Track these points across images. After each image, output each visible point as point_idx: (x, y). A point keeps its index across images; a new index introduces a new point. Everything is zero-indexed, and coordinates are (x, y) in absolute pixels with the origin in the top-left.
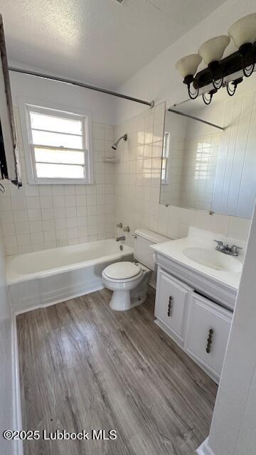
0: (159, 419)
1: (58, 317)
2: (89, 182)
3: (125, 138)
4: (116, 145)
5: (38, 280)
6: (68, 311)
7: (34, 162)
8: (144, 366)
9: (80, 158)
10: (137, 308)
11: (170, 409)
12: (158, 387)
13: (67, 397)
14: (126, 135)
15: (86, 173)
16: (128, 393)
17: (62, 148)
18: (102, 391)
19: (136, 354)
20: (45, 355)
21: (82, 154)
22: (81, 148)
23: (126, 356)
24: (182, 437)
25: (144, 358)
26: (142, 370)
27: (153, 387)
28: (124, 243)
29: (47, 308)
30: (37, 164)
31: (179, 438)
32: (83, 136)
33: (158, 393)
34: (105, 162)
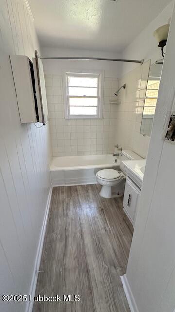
0: (106, 255)
1: (71, 192)
2: (99, 118)
3: (125, 87)
4: (117, 92)
5: (64, 171)
6: (77, 191)
7: (69, 106)
8: (108, 229)
9: (95, 102)
10: (115, 199)
11: (114, 254)
12: (111, 241)
13: (65, 229)
14: (125, 85)
15: (98, 111)
16: (94, 238)
17: (84, 96)
18: (81, 232)
19: (105, 222)
20: (61, 208)
21: (96, 99)
22: (96, 95)
23: (100, 221)
24: (115, 267)
25: (109, 225)
26: (106, 230)
27: (108, 240)
28: (118, 158)
29: (68, 187)
30: (70, 107)
31: (113, 267)
32: (98, 88)
33: (110, 244)
34: (111, 104)
